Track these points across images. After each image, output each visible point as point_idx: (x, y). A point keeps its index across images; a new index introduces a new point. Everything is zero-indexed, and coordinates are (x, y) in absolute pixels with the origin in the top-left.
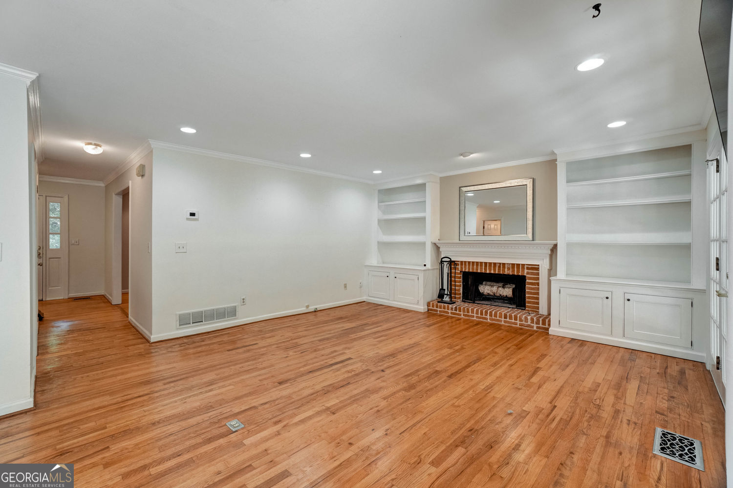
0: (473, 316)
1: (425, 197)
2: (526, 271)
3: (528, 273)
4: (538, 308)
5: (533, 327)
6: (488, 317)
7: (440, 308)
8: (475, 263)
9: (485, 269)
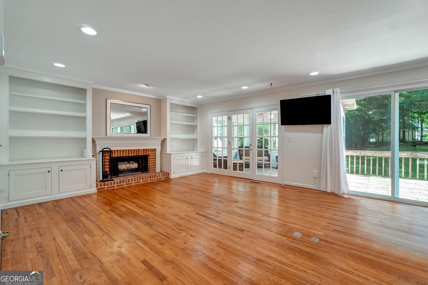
1: (86, 100)
3: (151, 153)
4: (155, 170)
6: (141, 180)
7: (107, 184)
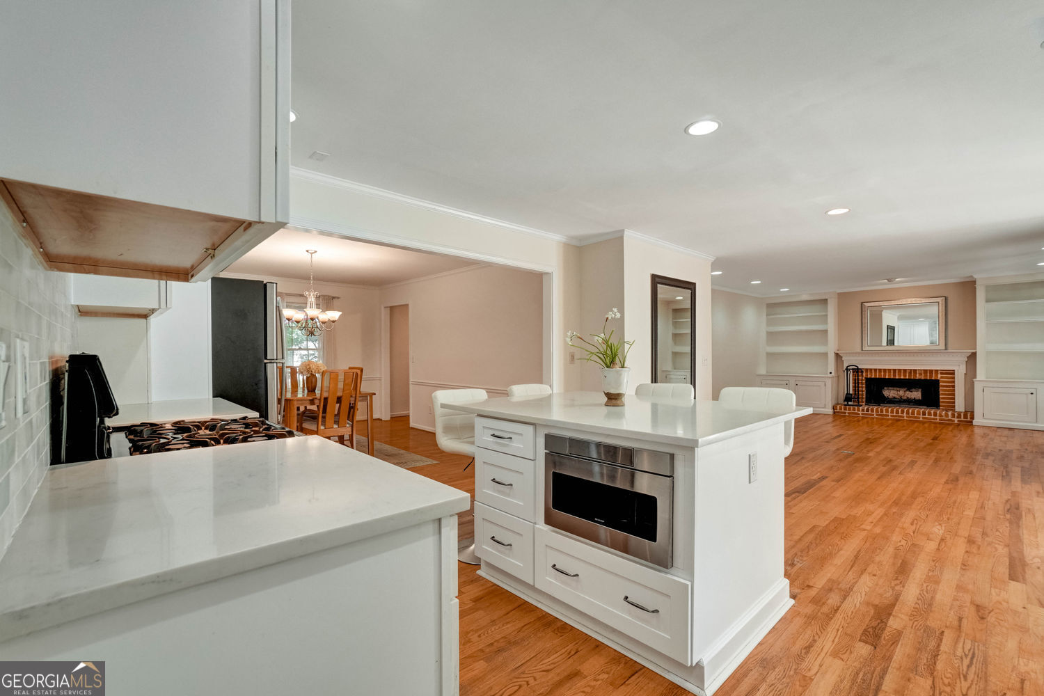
0: (887, 416)
1: (827, 311)
2: (939, 376)
3: (941, 377)
4: (954, 407)
5: (954, 421)
6: (905, 415)
7: (849, 409)
8: (882, 370)
9: (895, 375)
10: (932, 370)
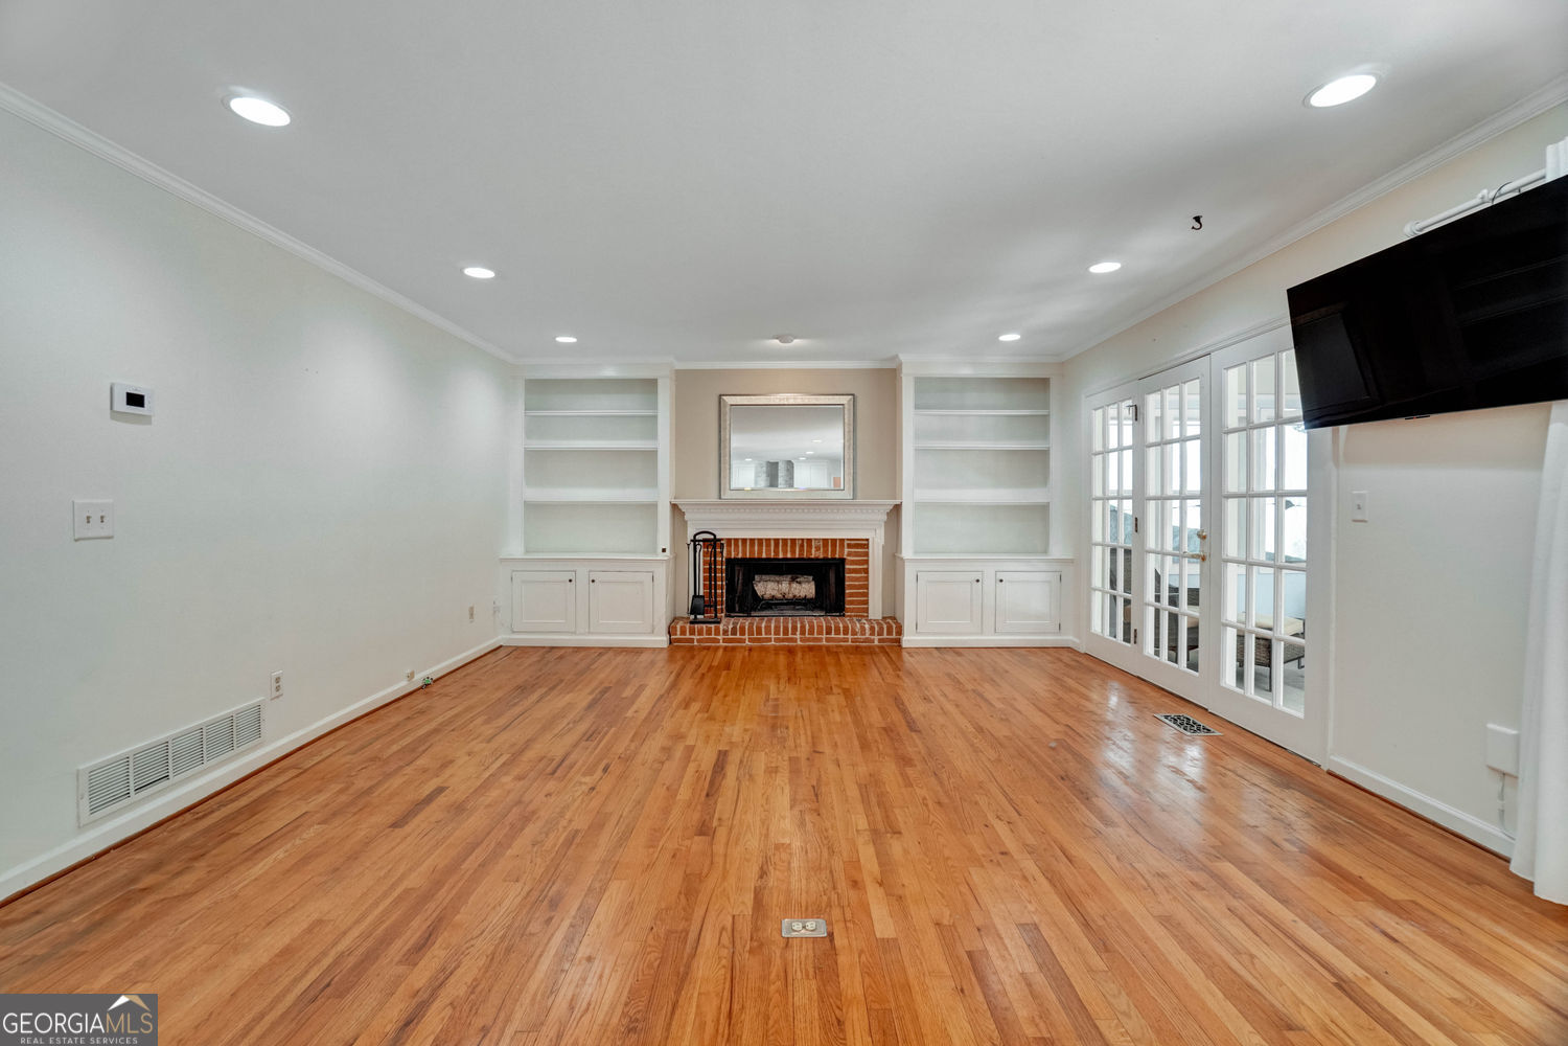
0: (769, 640)
1: (656, 408)
2: (846, 550)
3: (849, 554)
4: (867, 610)
5: (874, 641)
6: (798, 636)
7: (700, 633)
8: (756, 542)
9: (776, 552)
10: (836, 540)
